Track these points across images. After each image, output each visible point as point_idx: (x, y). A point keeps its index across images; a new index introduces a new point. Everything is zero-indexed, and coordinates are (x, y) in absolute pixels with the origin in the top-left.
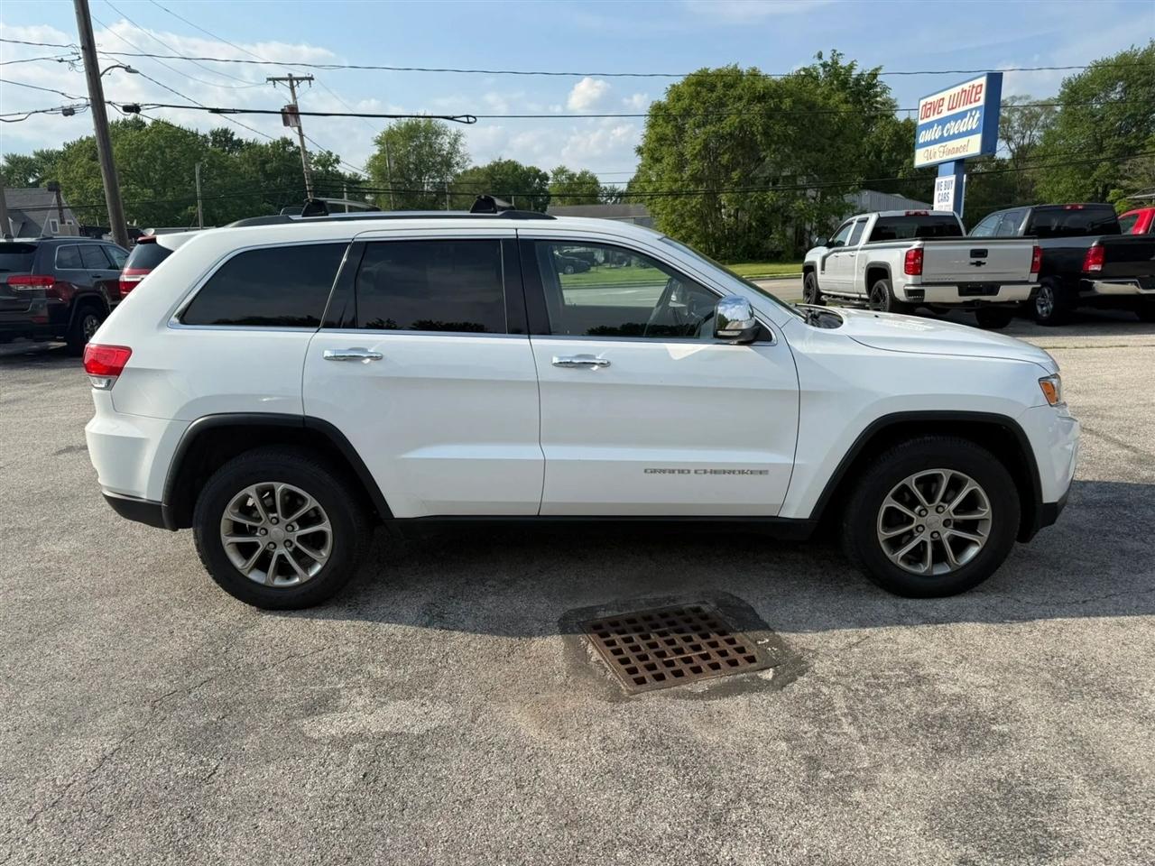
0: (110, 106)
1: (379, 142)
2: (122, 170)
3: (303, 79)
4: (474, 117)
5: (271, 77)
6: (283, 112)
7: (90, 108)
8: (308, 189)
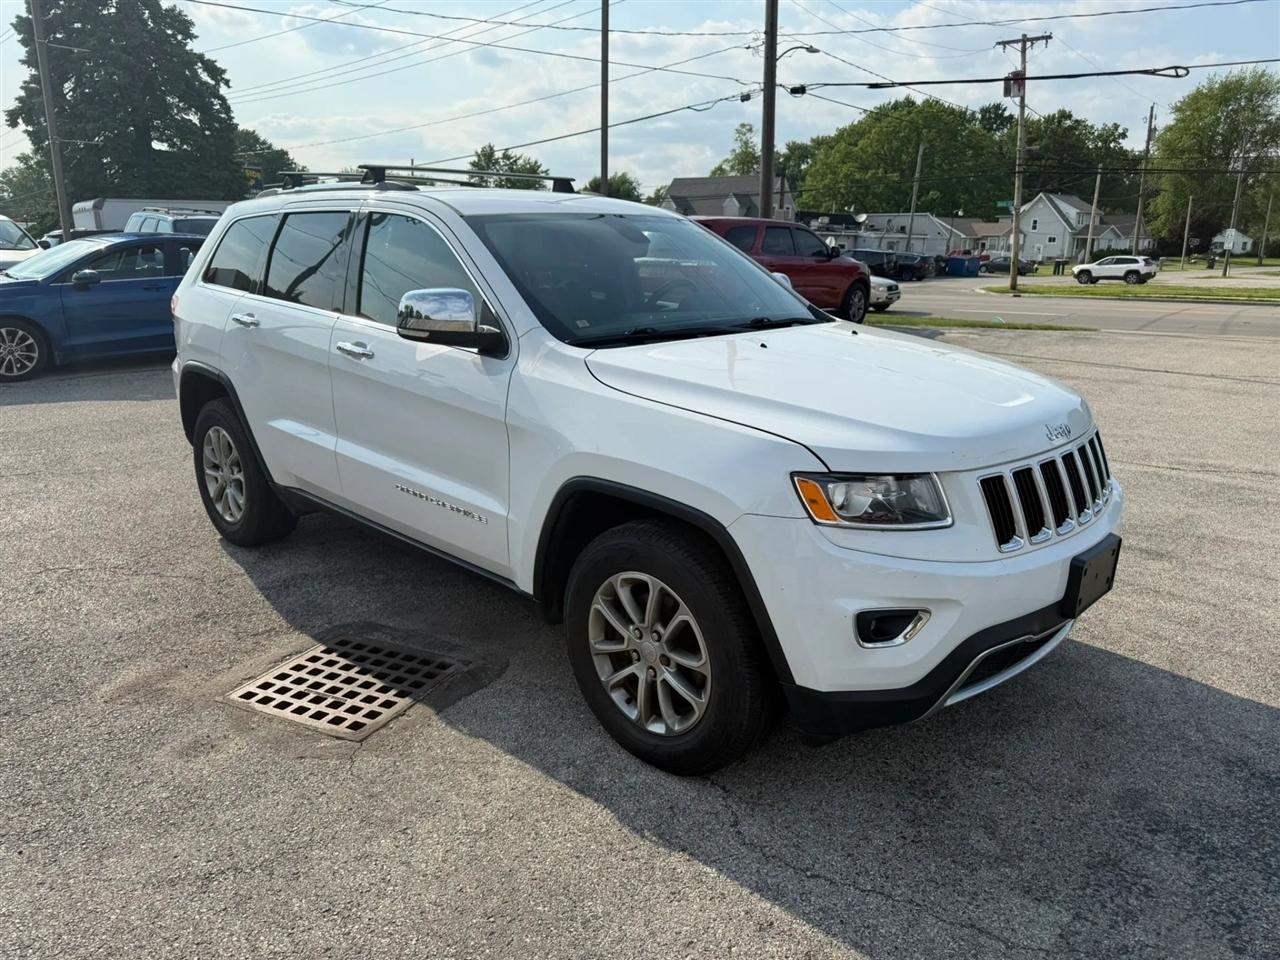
0: (781, 88)
1: (1178, 109)
2: (876, 154)
3: (1038, 39)
4: (1186, 69)
5: (1000, 40)
6: (1006, 80)
7: (762, 93)
8: (1017, 169)
